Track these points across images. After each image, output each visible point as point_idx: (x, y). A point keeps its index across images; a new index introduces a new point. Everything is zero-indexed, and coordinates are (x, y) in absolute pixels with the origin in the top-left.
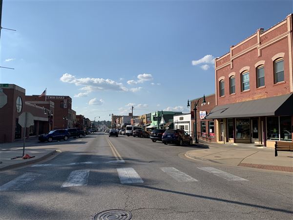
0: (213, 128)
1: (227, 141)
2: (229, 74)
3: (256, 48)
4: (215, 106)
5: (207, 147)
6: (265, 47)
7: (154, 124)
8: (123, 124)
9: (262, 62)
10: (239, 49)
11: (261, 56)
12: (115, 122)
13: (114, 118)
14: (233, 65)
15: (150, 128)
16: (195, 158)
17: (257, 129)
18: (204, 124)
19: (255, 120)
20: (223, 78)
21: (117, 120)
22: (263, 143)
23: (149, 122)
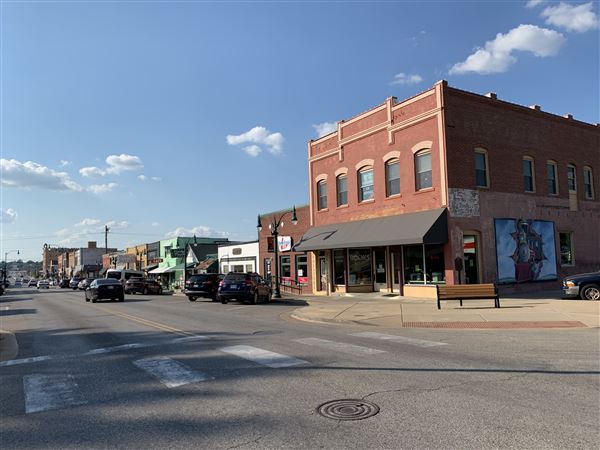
0: (304, 268)
1: (333, 290)
2: (335, 170)
3: (385, 129)
4: (309, 227)
5: (304, 304)
6: (401, 130)
7: (168, 263)
8: (79, 268)
9: (396, 154)
10: (354, 128)
11: (393, 143)
12: (56, 262)
13: (52, 254)
14: (343, 154)
15: (160, 274)
17: (384, 267)
18: (285, 261)
19: (380, 252)
20: (324, 176)
21: (61, 259)
22: (397, 291)
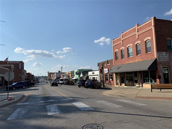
0: (112, 78)
1: (121, 85)
2: (121, 48)
3: (135, 34)
4: (113, 66)
6: (141, 34)
7: (76, 77)
8: (55, 78)
9: (139, 42)
10: (126, 35)
11: (138, 38)
12: (50, 76)
13: (50, 74)
14: (123, 43)
16: (111, 95)
17: (137, 78)
18: (106, 76)
19: (136, 73)
20: (117, 50)
21: (52, 76)
22: (141, 86)
23: (73, 76)
